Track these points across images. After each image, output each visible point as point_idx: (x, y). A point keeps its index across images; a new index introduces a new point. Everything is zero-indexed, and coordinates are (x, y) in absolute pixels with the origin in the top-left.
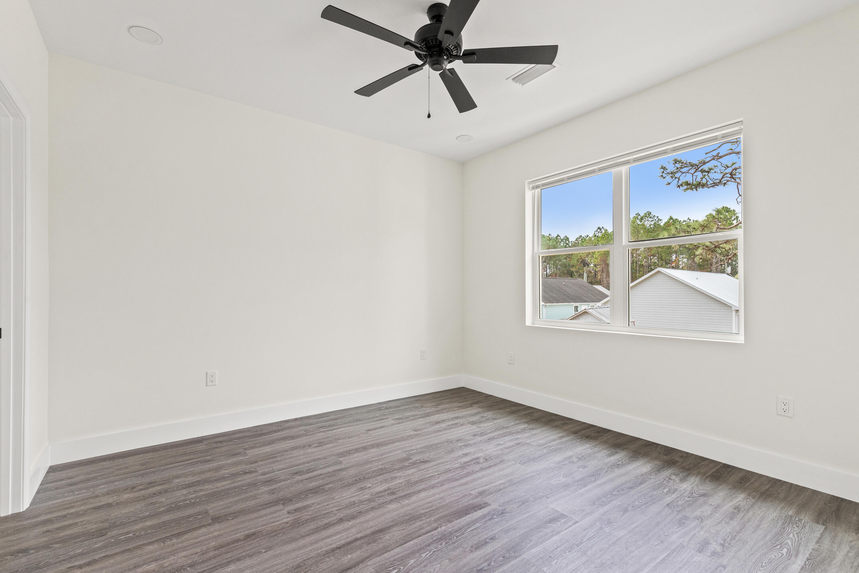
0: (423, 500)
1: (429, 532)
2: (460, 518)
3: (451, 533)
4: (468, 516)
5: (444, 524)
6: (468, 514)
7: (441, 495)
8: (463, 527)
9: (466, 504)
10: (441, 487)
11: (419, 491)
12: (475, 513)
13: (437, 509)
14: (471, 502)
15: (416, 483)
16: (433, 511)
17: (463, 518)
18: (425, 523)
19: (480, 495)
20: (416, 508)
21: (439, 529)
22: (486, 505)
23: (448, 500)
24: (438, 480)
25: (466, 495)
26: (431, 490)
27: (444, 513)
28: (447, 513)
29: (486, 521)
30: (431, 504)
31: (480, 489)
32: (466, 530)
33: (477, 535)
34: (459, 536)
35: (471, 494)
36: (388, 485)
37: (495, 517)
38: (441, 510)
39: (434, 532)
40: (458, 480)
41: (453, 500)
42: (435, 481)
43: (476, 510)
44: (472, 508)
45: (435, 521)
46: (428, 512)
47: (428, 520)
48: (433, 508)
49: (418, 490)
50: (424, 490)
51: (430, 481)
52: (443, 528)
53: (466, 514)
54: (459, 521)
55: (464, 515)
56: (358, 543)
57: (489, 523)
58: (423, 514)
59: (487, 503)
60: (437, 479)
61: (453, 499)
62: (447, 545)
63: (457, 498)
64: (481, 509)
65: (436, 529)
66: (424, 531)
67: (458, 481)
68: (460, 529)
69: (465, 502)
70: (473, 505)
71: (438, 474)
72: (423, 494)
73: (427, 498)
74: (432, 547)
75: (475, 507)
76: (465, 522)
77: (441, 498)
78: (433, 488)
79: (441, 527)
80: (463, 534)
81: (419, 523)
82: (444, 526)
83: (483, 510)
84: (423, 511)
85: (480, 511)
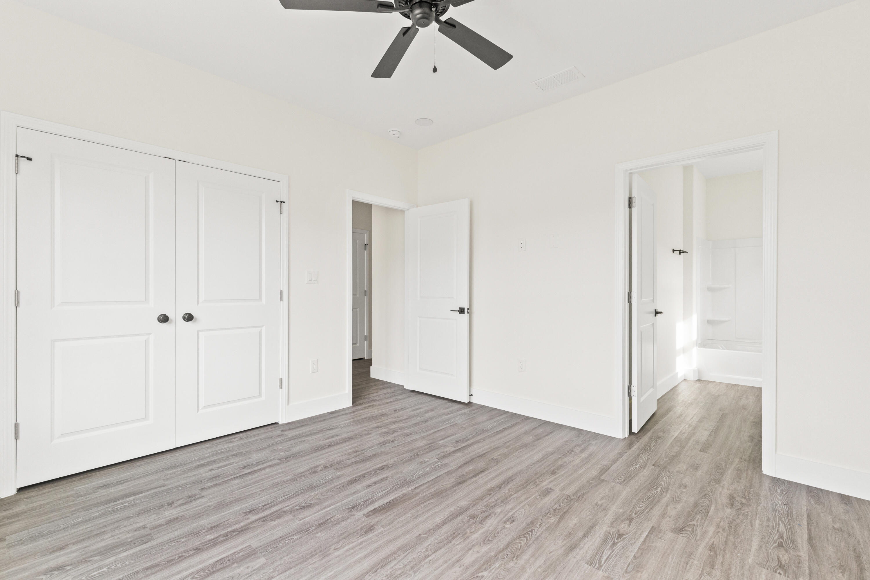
0: (435, 513)
1: (421, 485)
2: (396, 498)
3: (403, 486)
4: (388, 501)
5: (410, 492)
6: (388, 503)
7: (417, 521)
8: (393, 492)
9: (389, 513)
10: (420, 533)
11: (445, 522)
12: (380, 504)
13: (419, 505)
14: (384, 516)
15: (453, 536)
16: (422, 502)
17: (392, 498)
18: (426, 491)
19: (373, 526)
20: (440, 503)
21: (413, 488)
22: (368, 515)
23: (409, 515)
24: (426, 544)
25: (389, 524)
26: (431, 528)
27: (411, 501)
28: (408, 502)
29: (372, 498)
30: (426, 509)
31: (370, 535)
32: (391, 489)
33: (381, 487)
34: (396, 485)
35: (383, 526)
36: (486, 528)
37: (362, 503)
38: (414, 503)
39: (416, 486)
40: (399, 549)
41: (404, 516)
42: (430, 543)
43: (379, 507)
44: (383, 509)
45: (418, 494)
46: (426, 501)
47: (424, 494)
48: (423, 505)
49: (447, 525)
50: (439, 526)
51: (437, 541)
52: (410, 489)
53: (389, 502)
54: (397, 496)
55: (391, 501)
56: (471, 475)
57: (369, 497)
58: (431, 499)
59: (366, 517)
60: (428, 546)
61: (403, 518)
62: (405, 479)
63: (398, 520)
64: (374, 509)
65: (416, 488)
66: (425, 486)
67: (399, 546)
68: (395, 490)
69: (391, 515)
70: (382, 513)
71: (428, 556)
72: (438, 520)
73: (432, 516)
74: (416, 477)
75: (380, 511)
76: (391, 496)
77: (416, 517)
78: (430, 530)
79: (412, 490)
80: (393, 487)
81: (432, 490)
82: (409, 491)
83: (372, 509)
84: (431, 501)
85: (375, 507)
